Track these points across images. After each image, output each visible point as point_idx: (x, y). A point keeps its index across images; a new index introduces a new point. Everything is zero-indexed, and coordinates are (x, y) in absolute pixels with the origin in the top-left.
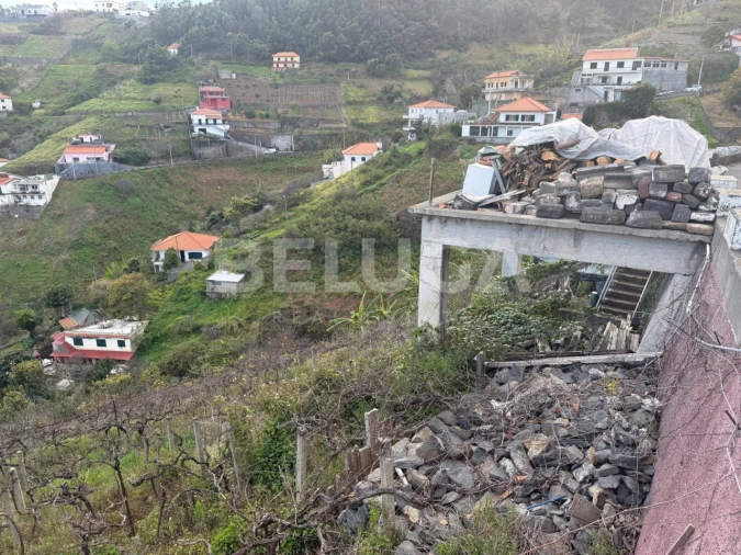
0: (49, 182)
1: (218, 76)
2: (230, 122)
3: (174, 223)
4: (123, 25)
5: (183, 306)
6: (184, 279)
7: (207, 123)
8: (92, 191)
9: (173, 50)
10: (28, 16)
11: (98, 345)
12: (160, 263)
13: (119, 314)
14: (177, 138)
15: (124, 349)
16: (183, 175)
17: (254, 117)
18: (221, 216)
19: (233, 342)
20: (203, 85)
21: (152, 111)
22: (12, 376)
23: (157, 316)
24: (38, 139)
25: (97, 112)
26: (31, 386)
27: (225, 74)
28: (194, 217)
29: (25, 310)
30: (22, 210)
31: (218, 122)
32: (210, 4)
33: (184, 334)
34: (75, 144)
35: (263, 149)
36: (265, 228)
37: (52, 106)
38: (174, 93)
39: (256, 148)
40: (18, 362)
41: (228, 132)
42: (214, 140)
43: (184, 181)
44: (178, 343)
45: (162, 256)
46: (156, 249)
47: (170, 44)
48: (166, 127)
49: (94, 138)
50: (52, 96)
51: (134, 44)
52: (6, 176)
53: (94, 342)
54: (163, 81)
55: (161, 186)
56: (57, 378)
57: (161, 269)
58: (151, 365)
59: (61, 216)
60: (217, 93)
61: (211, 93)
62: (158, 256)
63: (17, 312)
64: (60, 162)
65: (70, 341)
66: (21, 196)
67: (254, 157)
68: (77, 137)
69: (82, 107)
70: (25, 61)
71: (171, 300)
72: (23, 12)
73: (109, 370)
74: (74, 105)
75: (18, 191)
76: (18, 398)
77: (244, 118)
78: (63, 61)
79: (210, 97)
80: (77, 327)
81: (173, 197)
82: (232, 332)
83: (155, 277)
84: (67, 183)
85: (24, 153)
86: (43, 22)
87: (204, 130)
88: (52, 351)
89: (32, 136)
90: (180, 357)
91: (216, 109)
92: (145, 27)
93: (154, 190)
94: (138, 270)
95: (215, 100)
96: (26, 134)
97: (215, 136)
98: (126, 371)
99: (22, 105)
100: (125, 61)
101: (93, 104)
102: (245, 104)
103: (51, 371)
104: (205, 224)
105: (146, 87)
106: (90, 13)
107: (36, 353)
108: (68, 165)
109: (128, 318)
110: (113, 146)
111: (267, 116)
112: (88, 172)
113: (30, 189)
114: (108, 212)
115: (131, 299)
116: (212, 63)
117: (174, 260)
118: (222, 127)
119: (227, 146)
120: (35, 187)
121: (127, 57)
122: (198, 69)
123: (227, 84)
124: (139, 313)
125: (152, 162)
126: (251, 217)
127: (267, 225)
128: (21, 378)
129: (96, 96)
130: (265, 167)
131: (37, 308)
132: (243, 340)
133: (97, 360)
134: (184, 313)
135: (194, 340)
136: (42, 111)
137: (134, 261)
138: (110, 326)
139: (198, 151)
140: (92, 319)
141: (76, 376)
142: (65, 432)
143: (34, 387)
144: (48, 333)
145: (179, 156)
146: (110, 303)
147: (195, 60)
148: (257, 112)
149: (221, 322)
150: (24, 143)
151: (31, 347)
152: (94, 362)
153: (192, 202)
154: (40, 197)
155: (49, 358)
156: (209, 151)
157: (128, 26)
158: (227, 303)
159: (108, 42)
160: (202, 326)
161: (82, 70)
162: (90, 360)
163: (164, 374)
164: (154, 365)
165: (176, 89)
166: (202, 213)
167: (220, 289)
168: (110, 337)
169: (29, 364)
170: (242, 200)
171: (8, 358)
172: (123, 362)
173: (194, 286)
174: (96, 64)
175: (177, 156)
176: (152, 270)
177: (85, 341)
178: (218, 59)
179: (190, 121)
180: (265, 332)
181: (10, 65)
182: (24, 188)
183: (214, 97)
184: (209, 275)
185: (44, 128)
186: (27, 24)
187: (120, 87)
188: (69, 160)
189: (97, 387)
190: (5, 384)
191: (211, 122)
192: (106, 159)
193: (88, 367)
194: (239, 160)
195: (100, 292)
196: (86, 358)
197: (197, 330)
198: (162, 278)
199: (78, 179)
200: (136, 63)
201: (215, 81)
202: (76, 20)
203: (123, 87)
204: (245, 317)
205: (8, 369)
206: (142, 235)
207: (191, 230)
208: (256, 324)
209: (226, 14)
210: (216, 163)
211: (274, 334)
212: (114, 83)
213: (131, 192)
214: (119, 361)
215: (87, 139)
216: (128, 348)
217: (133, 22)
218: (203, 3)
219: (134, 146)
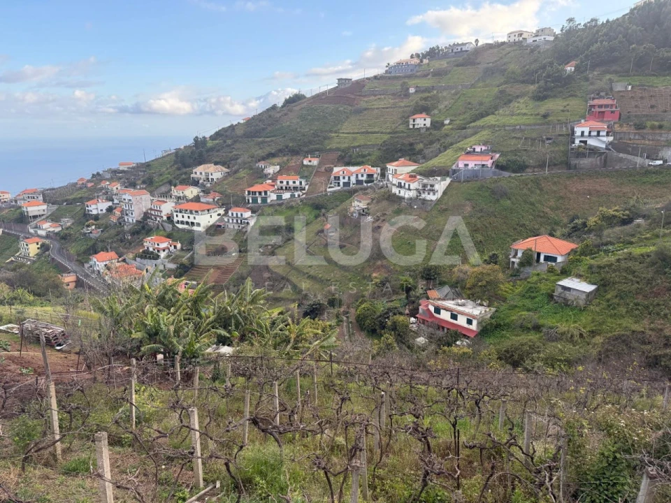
0: (442, 183)
1: (611, 89)
2: (615, 134)
3: (536, 227)
4: (528, 51)
5: (528, 303)
6: (535, 278)
7: (590, 135)
8: (472, 192)
9: (570, 69)
10: (456, 53)
11: (451, 318)
12: (516, 260)
13: (473, 297)
14: (557, 149)
15: (470, 327)
16: (555, 183)
17: (644, 128)
18: (584, 225)
19: (570, 350)
20: (594, 99)
21: (538, 125)
22: (389, 323)
23: (504, 307)
24: (442, 149)
25: (492, 127)
26: (399, 335)
27: (619, 87)
28: (557, 223)
29: (406, 279)
30: (420, 203)
31: (601, 134)
32: (617, 19)
33: (524, 329)
34: (468, 153)
35: (647, 160)
36: (631, 243)
37: (458, 122)
38: (562, 108)
39: (639, 160)
40: (395, 314)
41: (611, 143)
42: (594, 151)
43: (555, 188)
44: (517, 335)
45: (520, 255)
46: (516, 248)
47: (568, 63)
48: (548, 139)
49: (484, 148)
50: (460, 114)
51: (534, 66)
52: (415, 177)
53: (449, 314)
54: (555, 96)
55: (532, 192)
56: (417, 334)
57: (516, 266)
58: (490, 348)
59: (446, 210)
60: (606, 106)
61: (600, 106)
62: (516, 254)
63: (401, 277)
64: (454, 167)
65: (432, 309)
66: (422, 192)
67: (635, 168)
68: (471, 147)
69: (480, 123)
70: (445, 89)
71: (519, 294)
72: (452, 50)
73: (456, 341)
74: (474, 121)
75: (420, 188)
76: (390, 341)
77: (632, 130)
78: (473, 86)
79: (598, 110)
80: (439, 299)
81: (540, 202)
82: (571, 340)
83: (510, 272)
84: (456, 184)
85: (431, 159)
86: (465, 56)
87: (585, 142)
88: (418, 313)
89: (439, 146)
90: (517, 349)
91: (602, 121)
92: (548, 50)
93: (525, 195)
94: (496, 263)
95: (603, 112)
96: (435, 145)
97: (596, 147)
98: (469, 346)
99: (437, 122)
100: (523, 82)
101: (490, 120)
102: (636, 116)
103: (414, 327)
104: (566, 231)
105: (537, 103)
106: (503, 43)
107: (407, 312)
108: (459, 170)
109: (479, 301)
110: (498, 155)
111: (660, 127)
112: (474, 176)
113: (429, 187)
114: (481, 211)
115: (485, 286)
116: (608, 76)
117: (530, 259)
118: (605, 139)
119: (606, 157)
120: (432, 186)
121: (525, 78)
122: (592, 84)
123: (621, 96)
124: (489, 299)
125: (528, 170)
126: (617, 229)
127: (633, 240)
128: (394, 327)
129: (493, 114)
130: (645, 179)
131: (415, 278)
132: (582, 351)
133: (448, 329)
134: (529, 310)
135: (533, 337)
136: (450, 127)
137: (494, 255)
138: (463, 305)
139: (574, 161)
140: (451, 295)
141: (430, 337)
142: (419, 379)
143: (401, 337)
144: (418, 298)
145: (555, 165)
146: (468, 286)
147: (590, 76)
148: (649, 124)
149: (563, 327)
150: (432, 152)
151: (405, 306)
152: (445, 330)
153: (557, 209)
154: (434, 194)
155: (415, 317)
156: (585, 162)
157: (532, 51)
158: (572, 310)
159: (513, 67)
160: (543, 326)
161: (485, 93)
162: (443, 328)
163: (500, 358)
164: (492, 349)
165: (565, 104)
166: (565, 220)
167: (568, 295)
168: (462, 313)
169: (401, 318)
170: (611, 212)
171: (389, 310)
172: (468, 338)
173: (543, 288)
174: (498, 86)
175: (553, 165)
176: (508, 265)
177: (442, 311)
178: (616, 72)
179: (573, 132)
180: (607, 350)
181: (435, 92)
182: (425, 186)
183: (603, 109)
184: (560, 280)
185: (449, 140)
186: (453, 59)
187: (514, 104)
188: (461, 165)
189: (444, 352)
190: (383, 327)
191: (594, 133)
192: (489, 166)
193: (440, 333)
194: (617, 171)
195: (461, 275)
196: (440, 325)
197: (537, 328)
198: (516, 274)
199: (464, 182)
200: (533, 83)
201: (607, 94)
202: (491, 51)
203: (517, 105)
204: (588, 329)
205: (388, 318)
206: (505, 233)
207: (552, 235)
208: (599, 340)
209: (634, 27)
210: (592, 173)
211: (619, 355)
212: (510, 101)
213: (505, 195)
214: (465, 336)
215: (478, 149)
216: (474, 327)
217: (538, 46)
218: (611, 20)
219: (516, 155)
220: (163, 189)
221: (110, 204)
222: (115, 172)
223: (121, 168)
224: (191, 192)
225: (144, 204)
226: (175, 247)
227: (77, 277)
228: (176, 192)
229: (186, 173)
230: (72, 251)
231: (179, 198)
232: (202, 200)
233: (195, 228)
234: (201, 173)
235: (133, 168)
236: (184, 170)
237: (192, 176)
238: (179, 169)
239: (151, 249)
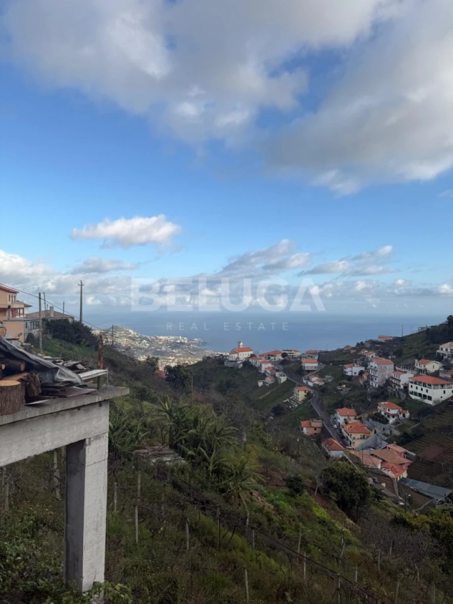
220: (409, 361)
221: (363, 369)
222: (373, 343)
223: (379, 340)
224: (433, 366)
225: (387, 372)
226: (404, 415)
227: (323, 425)
228: (418, 365)
229: (432, 349)
230: (325, 402)
231: (420, 371)
232: (441, 375)
233: (427, 401)
234: (447, 350)
235: (390, 341)
236: (432, 345)
237: (438, 351)
238: (428, 344)
239: (383, 413)
